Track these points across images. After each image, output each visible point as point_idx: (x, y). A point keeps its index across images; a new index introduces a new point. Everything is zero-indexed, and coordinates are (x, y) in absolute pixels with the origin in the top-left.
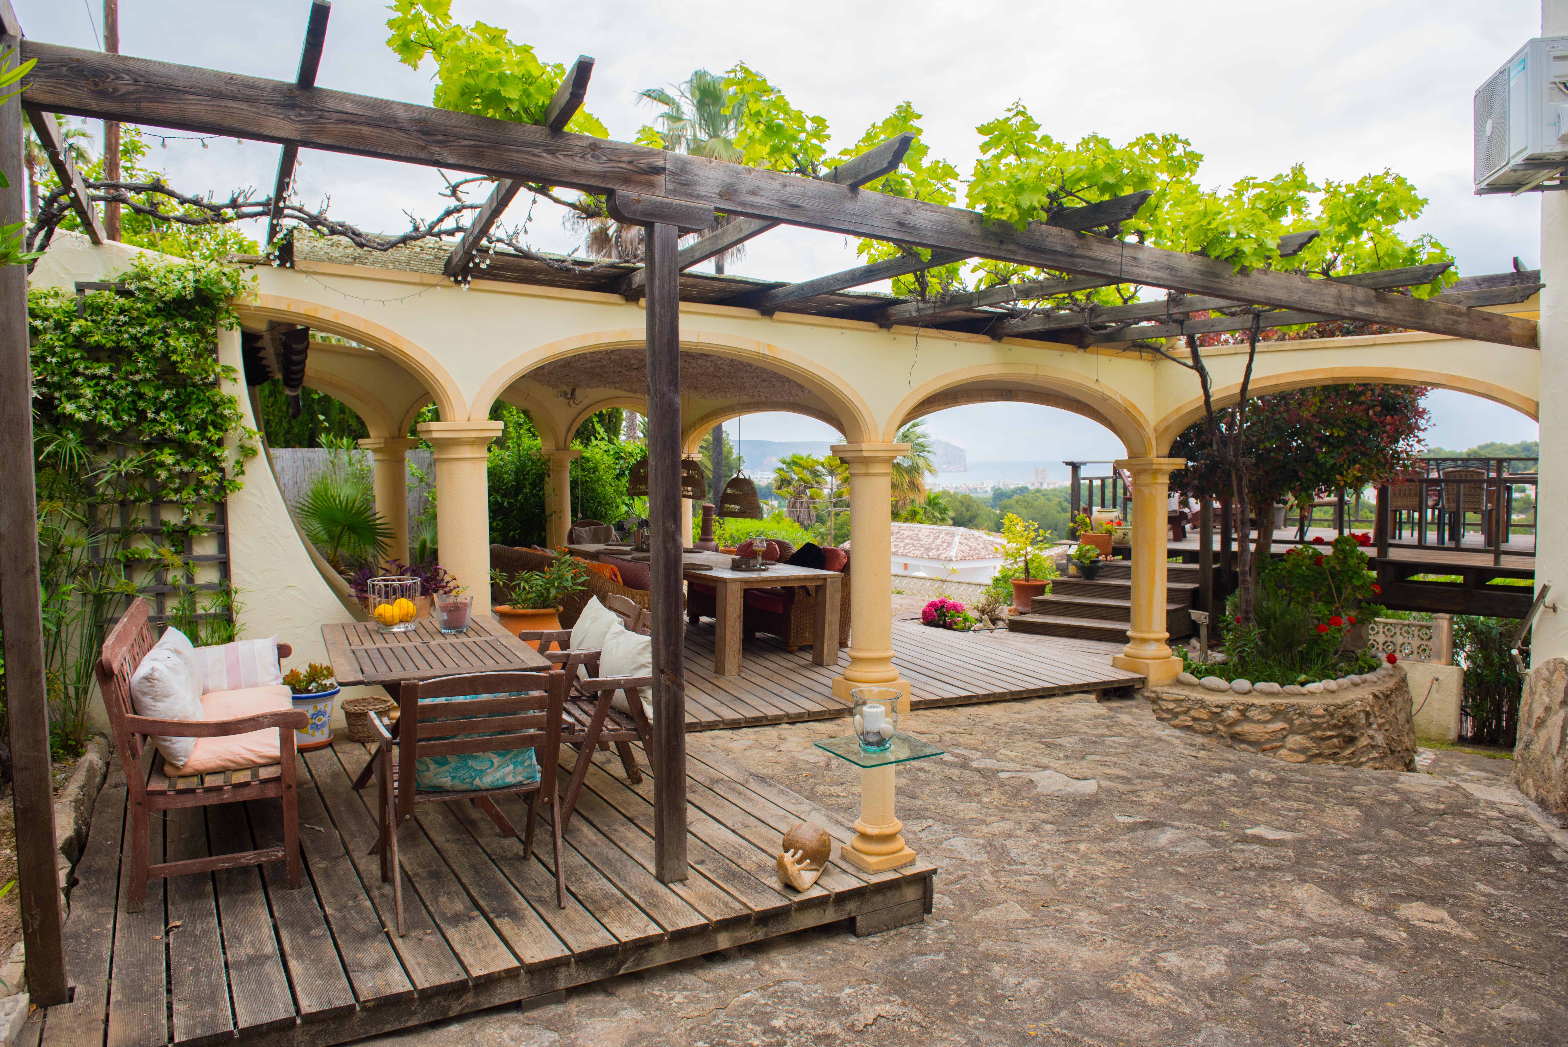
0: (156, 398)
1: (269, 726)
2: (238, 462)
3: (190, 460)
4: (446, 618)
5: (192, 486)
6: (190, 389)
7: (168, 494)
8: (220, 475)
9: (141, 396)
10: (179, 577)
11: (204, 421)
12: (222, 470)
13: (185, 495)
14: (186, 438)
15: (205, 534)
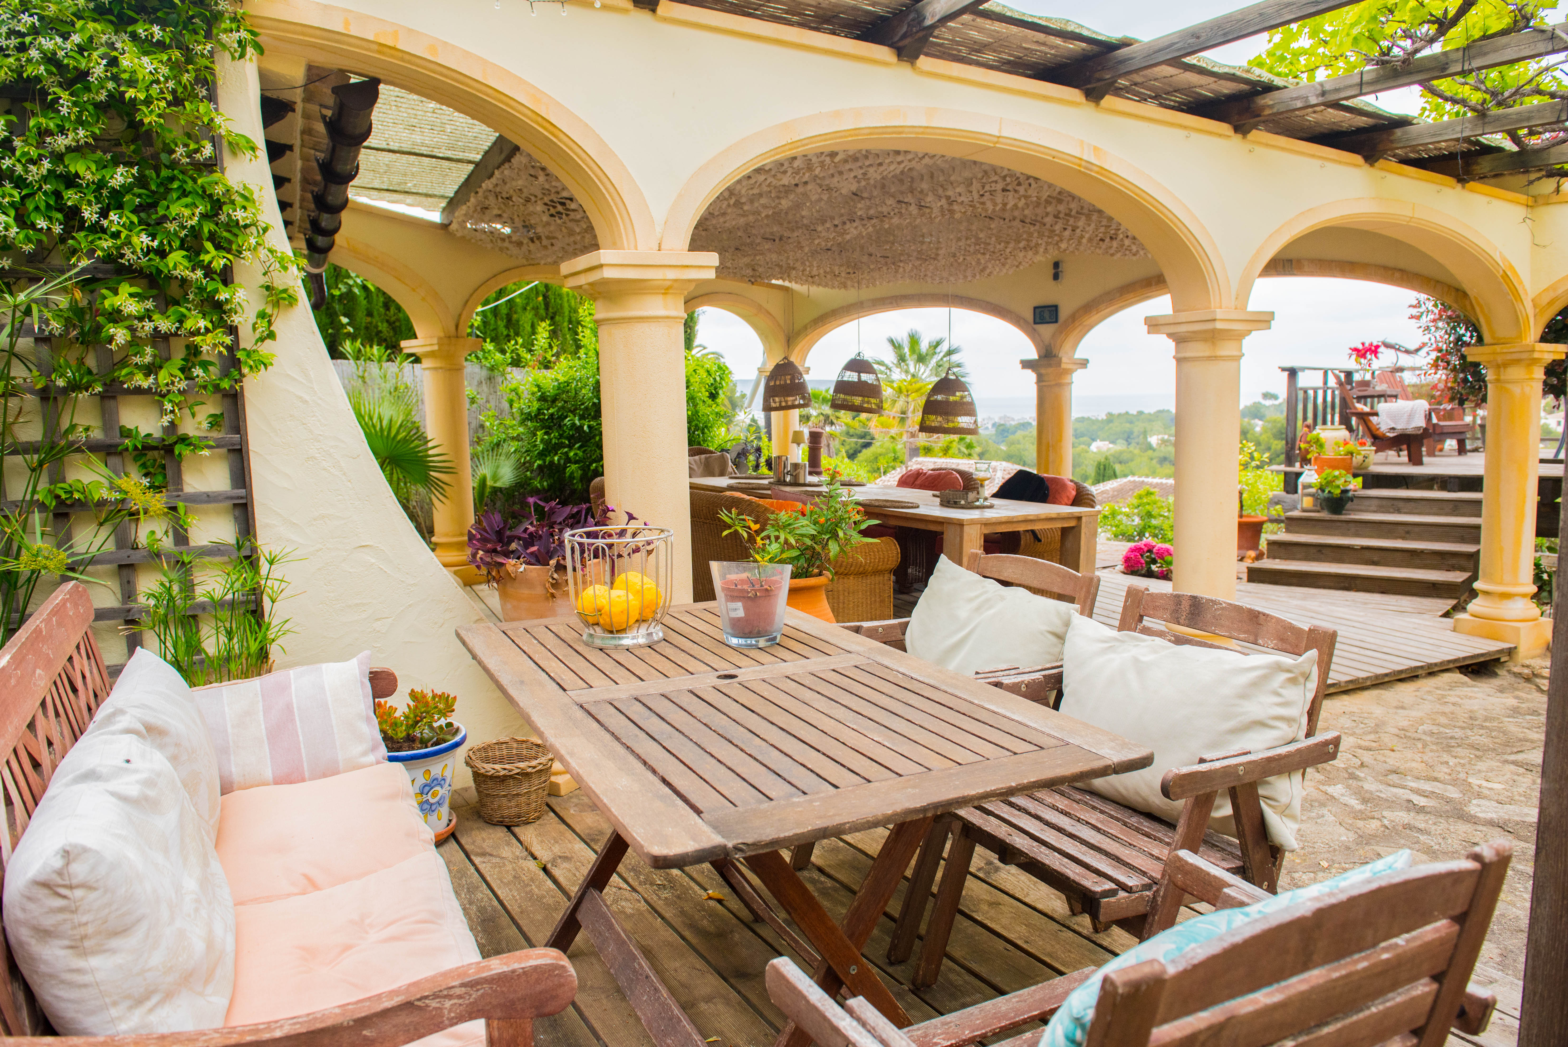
0: (101, 185)
1: (461, 1018)
2: (262, 315)
3: (172, 310)
4: (741, 613)
5: (177, 361)
6: (165, 173)
7: (132, 374)
8: (228, 340)
9: (71, 181)
10: (160, 534)
11: (195, 233)
12: (233, 330)
13: (163, 377)
14: (161, 266)
15: (206, 452)
